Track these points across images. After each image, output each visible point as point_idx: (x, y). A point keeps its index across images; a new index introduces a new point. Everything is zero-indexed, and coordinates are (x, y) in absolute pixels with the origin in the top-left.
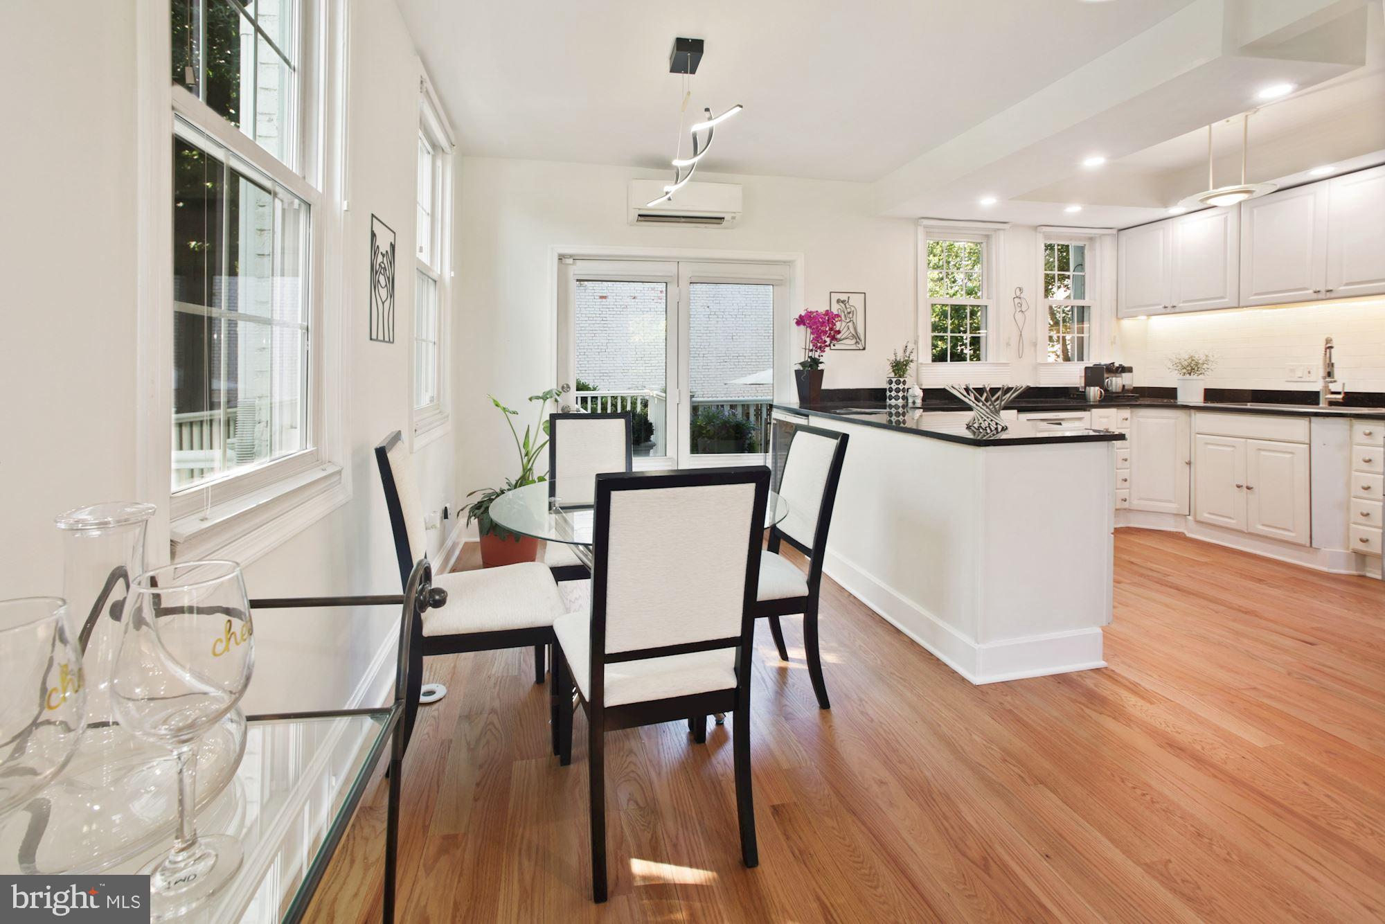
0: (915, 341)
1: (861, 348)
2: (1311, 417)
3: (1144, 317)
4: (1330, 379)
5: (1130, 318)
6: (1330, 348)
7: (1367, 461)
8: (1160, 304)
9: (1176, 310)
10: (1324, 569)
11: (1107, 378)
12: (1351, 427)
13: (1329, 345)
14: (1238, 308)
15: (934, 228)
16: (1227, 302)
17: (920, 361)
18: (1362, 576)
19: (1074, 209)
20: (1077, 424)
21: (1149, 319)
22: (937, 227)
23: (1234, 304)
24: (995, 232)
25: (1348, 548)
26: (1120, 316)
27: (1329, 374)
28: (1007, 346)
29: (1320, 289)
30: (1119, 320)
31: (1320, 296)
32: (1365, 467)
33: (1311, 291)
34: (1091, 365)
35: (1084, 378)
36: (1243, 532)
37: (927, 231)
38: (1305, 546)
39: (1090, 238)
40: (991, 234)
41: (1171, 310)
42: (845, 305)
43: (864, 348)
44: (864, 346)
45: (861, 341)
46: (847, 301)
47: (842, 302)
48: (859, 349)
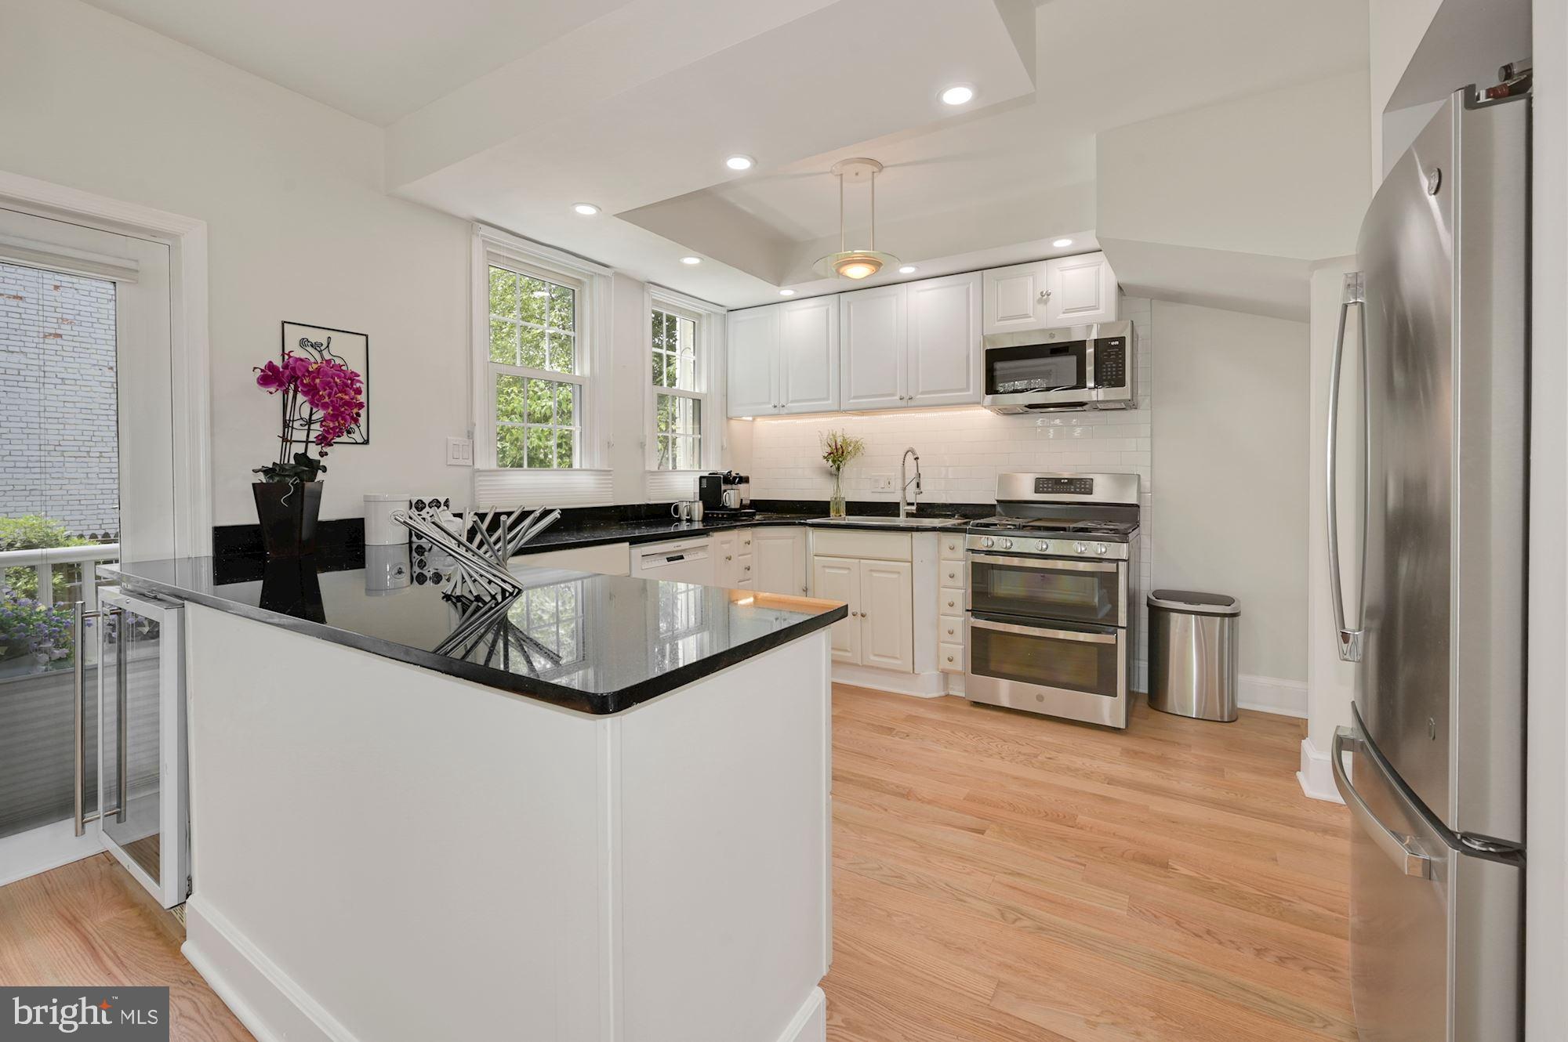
0: (468, 432)
1: (361, 441)
2: (913, 533)
3: (751, 419)
4: (918, 490)
5: (738, 418)
6: (917, 459)
7: (952, 576)
8: (769, 403)
9: (785, 411)
10: (923, 695)
11: (725, 491)
12: (939, 541)
13: (915, 457)
14: (839, 411)
15: (500, 246)
16: (831, 403)
17: (478, 466)
18: (947, 696)
19: (692, 261)
20: (701, 555)
21: (754, 420)
22: (505, 245)
23: (836, 408)
24: (591, 276)
25: (938, 669)
26: (730, 415)
27: (918, 485)
28: (609, 447)
29: (903, 395)
30: (729, 419)
31: (904, 403)
32: (950, 582)
33: (898, 397)
34: (706, 474)
35: (698, 491)
36: (858, 665)
37: (488, 249)
38: (909, 673)
39: (700, 315)
40: (585, 280)
41: (780, 411)
42: (320, 352)
43: (366, 442)
44: (366, 439)
45: (358, 427)
46: (325, 345)
47: (312, 346)
48: (357, 443)
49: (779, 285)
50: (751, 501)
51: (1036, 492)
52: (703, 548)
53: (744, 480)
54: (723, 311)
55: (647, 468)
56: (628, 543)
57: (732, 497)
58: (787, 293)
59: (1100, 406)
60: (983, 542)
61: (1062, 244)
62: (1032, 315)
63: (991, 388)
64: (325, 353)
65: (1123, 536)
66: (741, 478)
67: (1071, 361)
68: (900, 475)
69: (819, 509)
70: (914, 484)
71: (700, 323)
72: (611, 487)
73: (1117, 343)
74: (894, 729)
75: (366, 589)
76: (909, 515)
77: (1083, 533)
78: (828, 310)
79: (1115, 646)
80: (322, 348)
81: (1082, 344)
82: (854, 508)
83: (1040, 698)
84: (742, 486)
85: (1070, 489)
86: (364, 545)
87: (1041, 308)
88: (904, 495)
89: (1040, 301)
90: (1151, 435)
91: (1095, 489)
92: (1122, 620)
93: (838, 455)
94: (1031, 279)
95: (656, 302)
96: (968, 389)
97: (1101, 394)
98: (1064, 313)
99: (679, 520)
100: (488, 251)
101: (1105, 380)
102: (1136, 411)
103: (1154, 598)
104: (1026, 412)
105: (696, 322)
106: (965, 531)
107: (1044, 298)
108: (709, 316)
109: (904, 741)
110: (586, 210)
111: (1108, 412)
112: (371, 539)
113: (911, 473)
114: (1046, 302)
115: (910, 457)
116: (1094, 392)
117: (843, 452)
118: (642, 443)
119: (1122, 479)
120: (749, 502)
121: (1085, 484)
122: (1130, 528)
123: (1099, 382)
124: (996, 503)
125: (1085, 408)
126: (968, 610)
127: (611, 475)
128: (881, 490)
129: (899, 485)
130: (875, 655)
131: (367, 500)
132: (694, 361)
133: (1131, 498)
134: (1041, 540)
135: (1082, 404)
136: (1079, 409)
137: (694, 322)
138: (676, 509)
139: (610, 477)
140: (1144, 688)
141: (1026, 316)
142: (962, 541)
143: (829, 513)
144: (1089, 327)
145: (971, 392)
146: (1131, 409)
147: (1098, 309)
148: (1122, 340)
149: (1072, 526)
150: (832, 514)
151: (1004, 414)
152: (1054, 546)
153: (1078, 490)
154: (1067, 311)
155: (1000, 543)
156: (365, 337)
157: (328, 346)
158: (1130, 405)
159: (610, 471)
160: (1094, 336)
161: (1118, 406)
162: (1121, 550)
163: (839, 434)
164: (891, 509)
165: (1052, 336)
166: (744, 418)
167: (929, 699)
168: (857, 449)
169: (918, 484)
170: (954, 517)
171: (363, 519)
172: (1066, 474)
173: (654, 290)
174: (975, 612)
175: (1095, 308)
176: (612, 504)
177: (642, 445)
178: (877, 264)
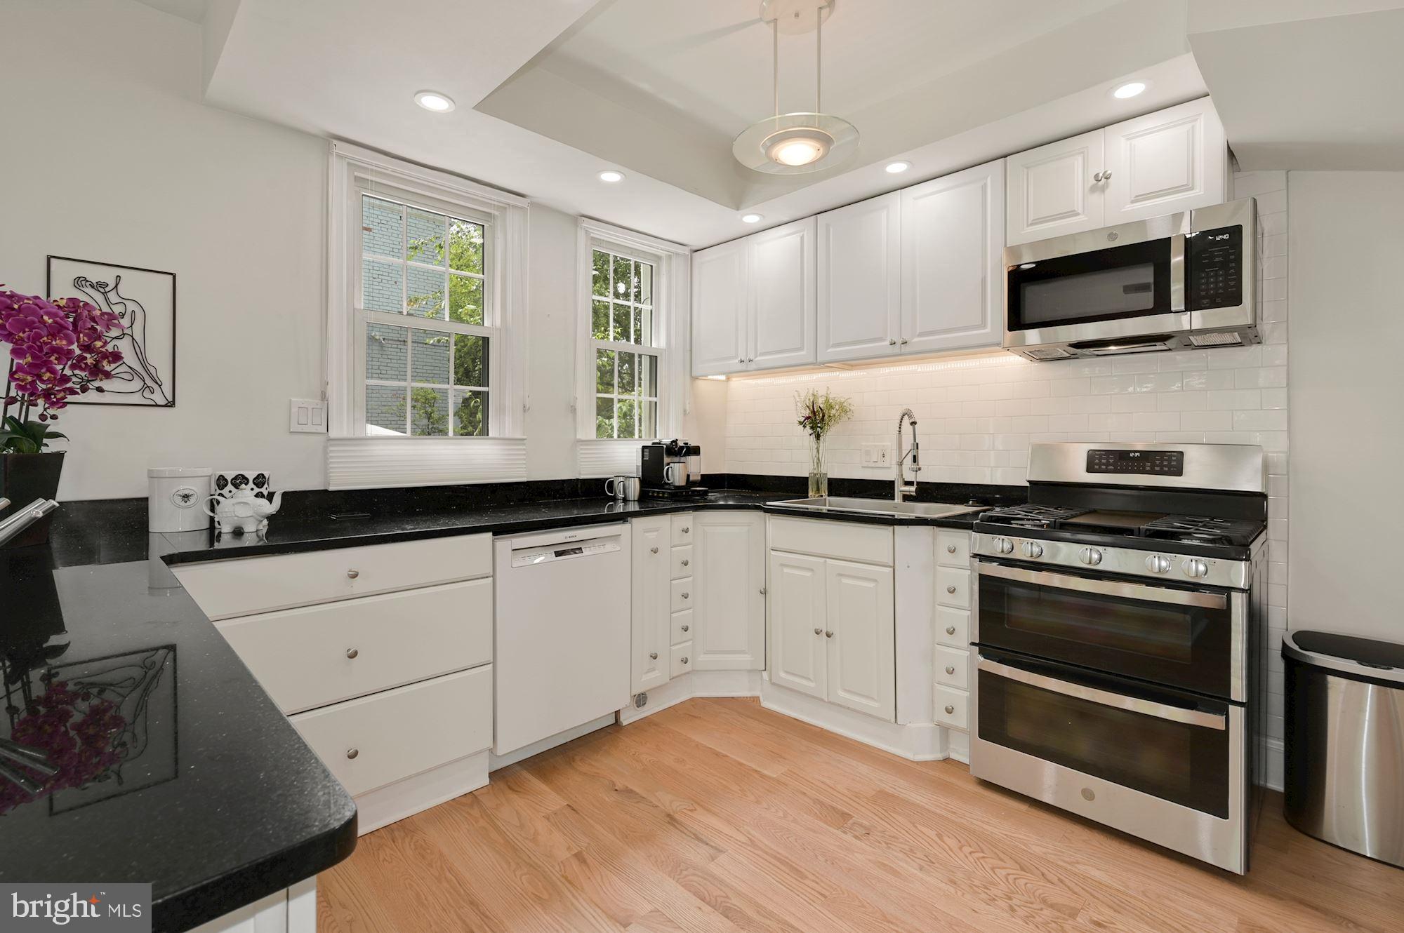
0: (322, 392)
1: (164, 402)
2: (895, 526)
3: (723, 378)
4: (915, 466)
5: (703, 377)
6: (914, 423)
7: (952, 591)
8: (736, 357)
9: (753, 366)
10: (910, 756)
11: (668, 464)
12: (934, 538)
13: (912, 420)
14: (818, 365)
15: (367, 169)
16: (805, 355)
17: (333, 433)
18: (947, 760)
19: (611, 177)
20: (609, 547)
21: (728, 379)
22: (374, 168)
23: (811, 360)
24: (504, 208)
25: (932, 720)
26: (694, 374)
27: (915, 459)
28: (524, 411)
29: (895, 339)
30: (694, 379)
31: (896, 349)
32: (949, 598)
33: (887, 343)
34: (649, 444)
35: (641, 464)
36: (822, 700)
37: (356, 174)
38: (889, 722)
39: (658, 258)
40: (497, 213)
41: (748, 367)
42: (105, 294)
43: (171, 404)
44: (170, 399)
45: (160, 386)
46: (112, 285)
47: (92, 286)
48: (157, 405)
49: (738, 209)
50: (703, 476)
51: (1090, 469)
52: (615, 538)
53: (695, 451)
54: (686, 251)
55: (579, 436)
56: (490, 534)
57: (677, 472)
58: (751, 219)
59: (1196, 340)
60: (998, 544)
61: (1129, 91)
62: (1080, 211)
63: (1017, 321)
64: (113, 297)
65: (1238, 549)
66: (688, 448)
67: (1145, 275)
68: (895, 447)
69: (795, 487)
70: (910, 457)
71: (659, 267)
72: (525, 459)
73: (1226, 237)
74: (851, 817)
75: (149, 588)
76: (906, 498)
77: (1165, 541)
78: (802, 238)
79: (1226, 734)
80: (107, 289)
81: (1163, 245)
82: (840, 487)
83: (1088, 795)
84: (692, 459)
85: (1144, 467)
86: (148, 532)
87: (1096, 198)
88: (901, 471)
89: (1093, 189)
90: (1288, 384)
91: (1187, 467)
92: (1238, 689)
93: (817, 420)
94: (1080, 159)
95: (595, 240)
96: (984, 325)
97: (1197, 319)
98: (1133, 202)
99: (614, 499)
100: (356, 177)
101: (1204, 297)
102: (1259, 346)
103: (1296, 648)
104: (1073, 357)
105: (654, 265)
106: (969, 527)
107: (1101, 181)
108: (670, 257)
109: (858, 843)
110: (434, 103)
111: (1209, 351)
112: (155, 525)
113: (907, 445)
114: (1103, 189)
115: (906, 421)
116: (1185, 317)
117: (823, 416)
118: (572, 406)
119: (1232, 451)
120: (699, 478)
121: (1170, 460)
122: (1252, 532)
123: (1192, 304)
124: (1028, 484)
125: (1170, 344)
126: (973, 644)
127: (524, 444)
128: (873, 465)
129: (895, 460)
130: (845, 690)
131: (152, 476)
132: (651, 311)
133: (1248, 482)
134: (1089, 547)
135: (1163, 338)
136: (1160, 346)
137: (652, 266)
138: (611, 483)
139: (524, 447)
140: (1275, 781)
141: (1074, 213)
142: (967, 541)
143: (807, 493)
144: (1177, 217)
145: (988, 330)
146: (1251, 343)
147: (1192, 189)
148: (1236, 231)
149: (1144, 527)
150: (810, 494)
151: (1042, 360)
152: (1114, 558)
153: (1157, 469)
154: (1139, 198)
155: (1025, 548)
156: (172, 276)
157: (116, 287)
158: (1249, 336)
159: (524, 439)
160: (1186, 230)
161: (1228, 338)
162: (1236, 573)
163: (820, 393)
164: (882, 489)
165: (1112, 236)
166: (710, 377)
167: (917, 763)
168: (844, 410)
169: (914, 457)
170: (968, 502)
171: (146, 499)
172: (1139, 444)
173: (587, 224)
174: (986, 646)
175: (1187, 187)
176: (524, 480)
177: (573, 410)
178: (825, 140)
